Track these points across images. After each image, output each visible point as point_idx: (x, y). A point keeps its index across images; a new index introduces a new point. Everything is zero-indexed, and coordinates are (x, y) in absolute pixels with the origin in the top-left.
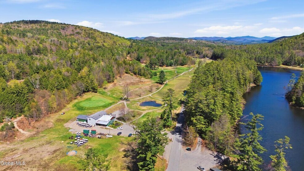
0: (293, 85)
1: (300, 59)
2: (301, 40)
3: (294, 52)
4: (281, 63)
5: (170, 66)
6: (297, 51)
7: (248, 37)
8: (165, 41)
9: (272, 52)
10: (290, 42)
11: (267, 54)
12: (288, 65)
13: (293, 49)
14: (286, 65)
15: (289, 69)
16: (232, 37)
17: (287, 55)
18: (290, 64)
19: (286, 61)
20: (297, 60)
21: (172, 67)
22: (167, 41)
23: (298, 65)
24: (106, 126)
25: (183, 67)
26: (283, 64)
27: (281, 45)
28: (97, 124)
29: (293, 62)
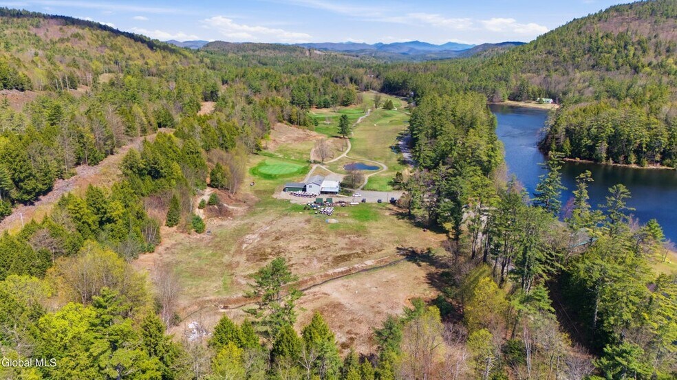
0: (549, 129)
1: (536, 89)
2: (533, 54)
3: (524, 76)
4: (507, 97)
5: (325, 107)
6: (529, 74)
7: (416, 43)
8: (257, 53)
9: (490, 78)
10: (515, 58)
11: (481, 80)
12: (518, 101)
13: (522, 72)
14: (514, 100)
15: (520, 107)
16: (384, 43)
17: (514, 83)
18: (520, 99)
19: (513, 93)
20: (531, 91)
21: (329, 110)
22: (262, 54)
23: (534, 100)
24: (336, 193)
25: (347, 108)
26: (509, 99)
27: (501, 64)
28: (322, 193)
29: (525, 95)
